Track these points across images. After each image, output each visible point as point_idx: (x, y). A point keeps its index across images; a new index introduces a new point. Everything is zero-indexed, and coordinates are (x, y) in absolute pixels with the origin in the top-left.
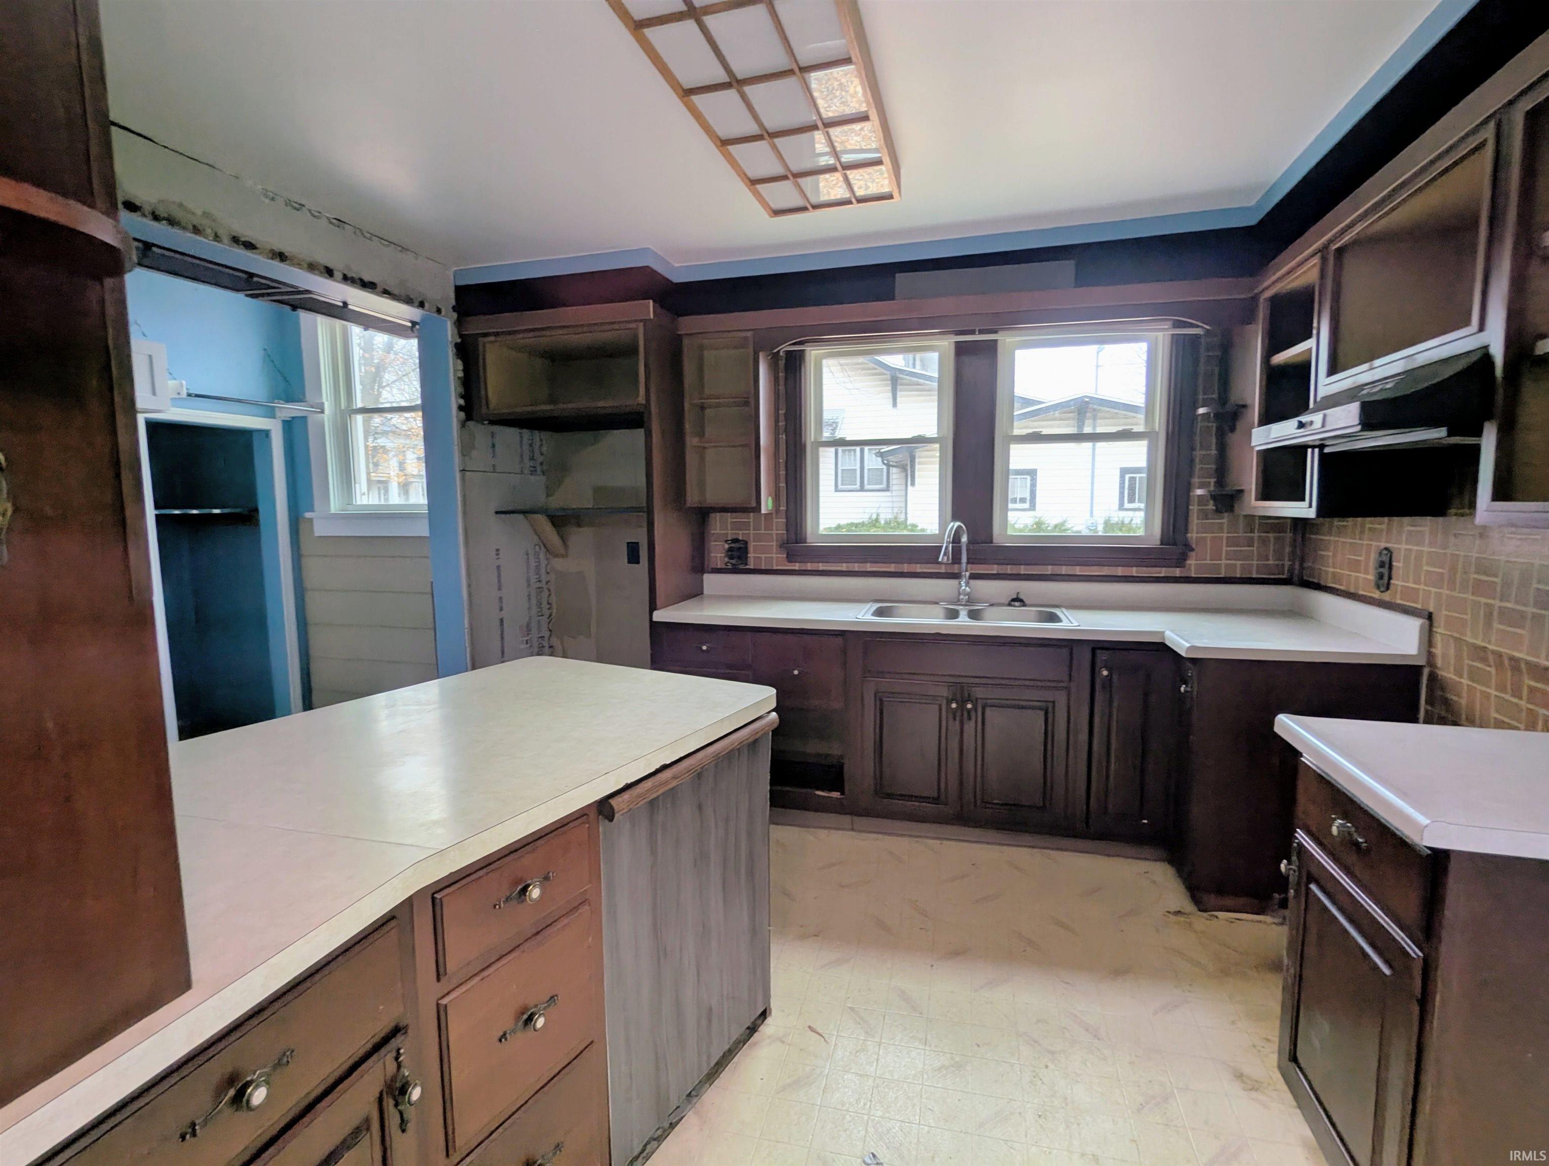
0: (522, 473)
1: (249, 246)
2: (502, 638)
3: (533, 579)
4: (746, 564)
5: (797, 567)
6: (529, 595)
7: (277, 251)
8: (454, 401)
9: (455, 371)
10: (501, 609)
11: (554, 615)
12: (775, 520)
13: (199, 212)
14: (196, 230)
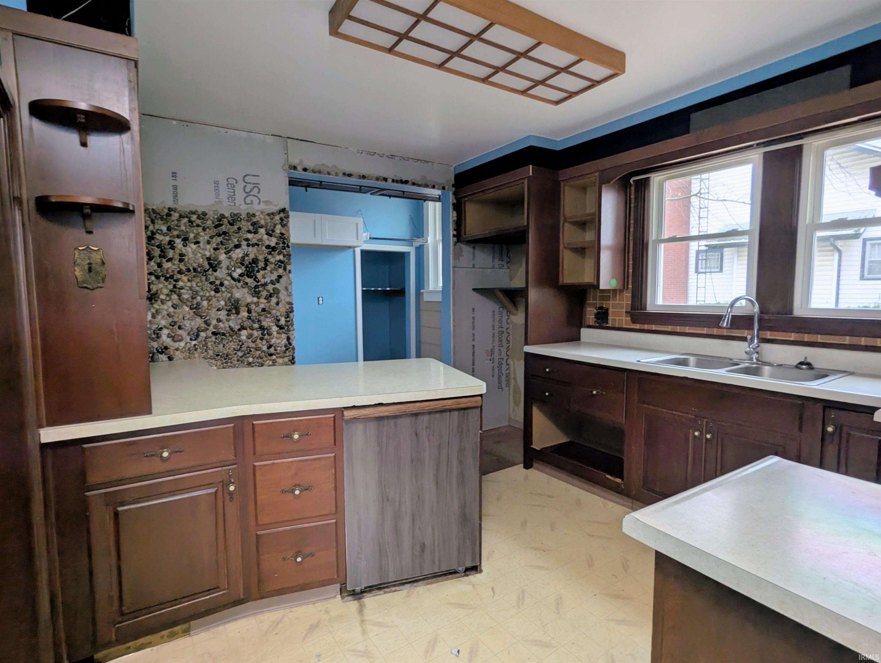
0: (493, 267)
1: (350, 175)
2: (473, 355)
3: (497, 325)
4: (607, 323)
5: (638, 326)
6: (494, 335)
7: (362, 175)
8: (452, 232)
9: (453, 216)
10: (474, 340)
11: (510, 347)
12: (625, 294)
13: (330, 166)
14: (329, 174)
